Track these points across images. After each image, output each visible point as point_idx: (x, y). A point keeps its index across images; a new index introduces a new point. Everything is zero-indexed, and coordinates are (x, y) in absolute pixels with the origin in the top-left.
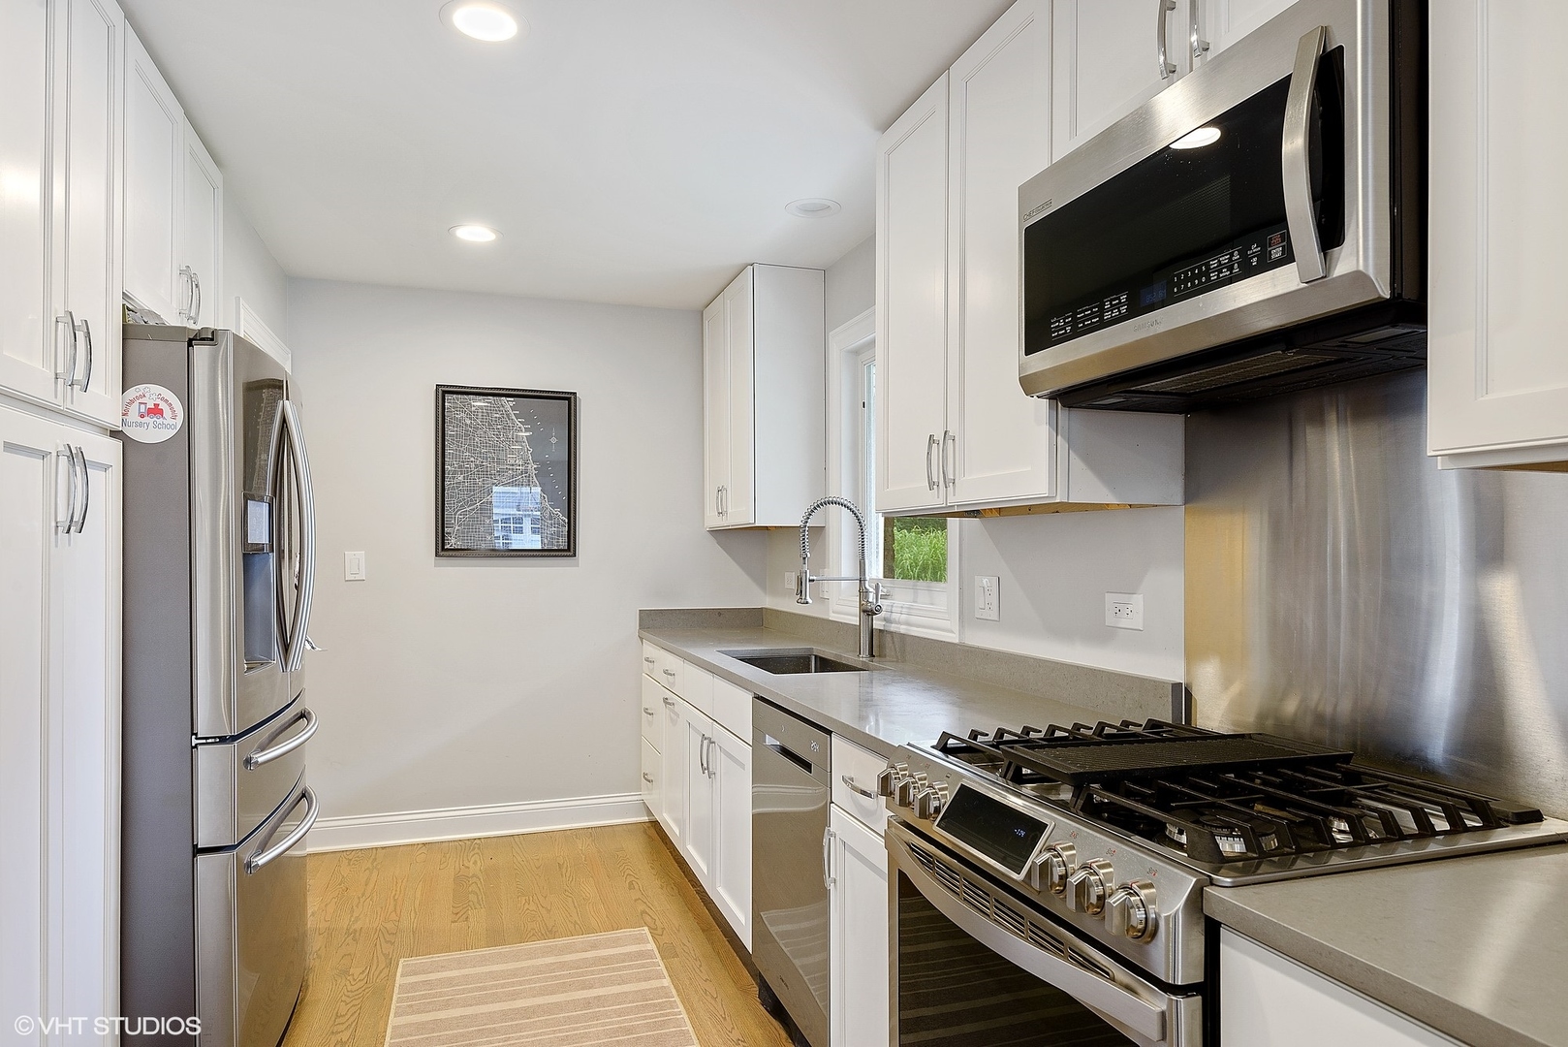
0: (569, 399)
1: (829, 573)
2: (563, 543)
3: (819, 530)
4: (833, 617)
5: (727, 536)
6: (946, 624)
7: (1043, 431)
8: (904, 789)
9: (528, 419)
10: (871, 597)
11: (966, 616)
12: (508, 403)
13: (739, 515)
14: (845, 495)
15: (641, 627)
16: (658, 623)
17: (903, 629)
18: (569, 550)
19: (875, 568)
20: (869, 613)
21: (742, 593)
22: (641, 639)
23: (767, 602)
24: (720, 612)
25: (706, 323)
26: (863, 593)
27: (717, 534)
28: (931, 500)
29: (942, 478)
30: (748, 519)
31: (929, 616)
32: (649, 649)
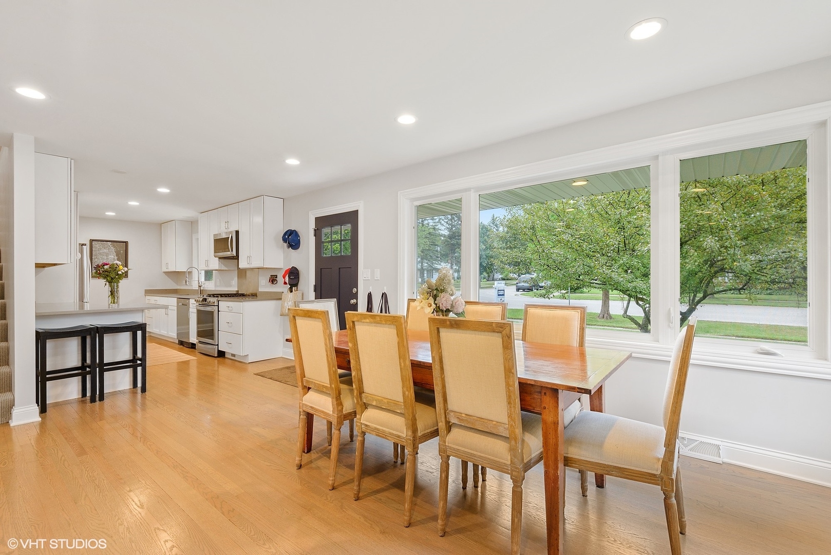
0: (126, 243)
1: (193, 280)
3: (190, 273)
4: (193, 289)
5: (168, 273)
6: (212, 287)
7: (218, 262)
8: (198, 300)
9: (115, 247)
10: (201, 284)
11: (214, 286)
12: (110, 243)
13: (172, 268)
14: (196, 267)
15: (145, 293)
16: (149, 292)
17: (206, 289)
18: (126, 276)
19: (202, 280)
21: (172, 286)
22: (145, 296)
23: (178, 287)
24: (166, 290)
25: (162, 229)
26: (199, 283)
27: (165, 273)
28: (206, 269)
29: (207, 266)
30: (175, 270)
31: (210, 286)
32: (148, 297)
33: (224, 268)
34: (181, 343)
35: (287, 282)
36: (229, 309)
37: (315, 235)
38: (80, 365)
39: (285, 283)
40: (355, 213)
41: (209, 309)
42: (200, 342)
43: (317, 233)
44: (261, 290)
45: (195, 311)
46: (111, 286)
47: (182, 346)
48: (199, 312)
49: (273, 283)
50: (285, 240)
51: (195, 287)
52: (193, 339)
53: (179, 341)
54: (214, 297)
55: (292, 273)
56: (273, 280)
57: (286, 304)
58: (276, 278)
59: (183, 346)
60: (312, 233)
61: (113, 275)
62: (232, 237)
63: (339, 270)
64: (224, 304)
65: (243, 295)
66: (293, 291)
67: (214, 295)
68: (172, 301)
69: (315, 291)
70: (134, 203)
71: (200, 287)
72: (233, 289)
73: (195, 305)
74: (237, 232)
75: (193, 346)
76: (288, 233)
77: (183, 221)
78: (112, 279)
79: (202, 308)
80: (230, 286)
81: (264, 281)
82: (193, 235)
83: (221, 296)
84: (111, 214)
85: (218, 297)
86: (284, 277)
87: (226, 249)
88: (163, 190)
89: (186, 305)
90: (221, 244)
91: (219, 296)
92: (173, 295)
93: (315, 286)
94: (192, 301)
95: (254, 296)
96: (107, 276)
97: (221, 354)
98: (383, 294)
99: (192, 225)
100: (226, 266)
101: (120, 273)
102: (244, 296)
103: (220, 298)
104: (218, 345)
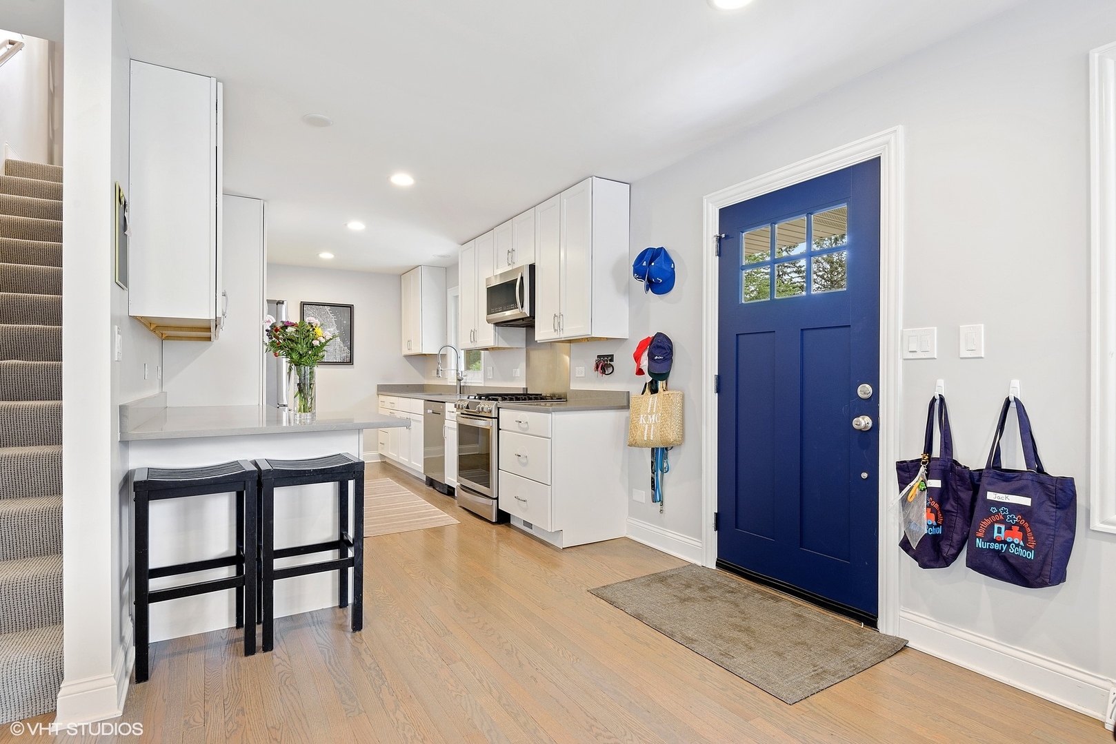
0: (351, 307)
1: (449, 368)
2: (348, 360)
3: (444, 356)
4: (449, 384)
5: (410, 357)
6: (480, 381)
7: (493, 331)
8: (459, 406)
9: (335, 314)
10: (460, 375)
11: (485, 379)
12: (328, 308)
13: (416, 350)
14: (453, 345)
15: (378, 390)
16: (384, 389)
17: (469, 385)
18: (350, 362)
19: (462, 367)
20: (459, 380)
21: (416, 379)
22: (378, 395)
23: (426, 382)
24: (408, 386)
25: (402, 280)
26: (458, 374)
27: (407, 357)
28: (471, 346)
29: (474, 340)
30: (419, 352)
31: (477, 379)
32: (382, 398)
33: (503, 344)
34: (431, 483)
35: (645, 369)
36: (519, 427)
37: (719, 254)
38: (234, 553)
39: (640, 372)
40: (871, 168)
41: (481, 423)
42: (464, 488)
43: (727, 246)
44: (575, 386)
45: (455, 425)
46: (299, 372)
47: (431, 489)
48: (461, 428)
49: (604, 372)
50: (639, 272)
51: (451, 380)
52: (451, 477)
53: (427, 478)
54: (489, 400)
55: (658, 347)
56: (604, 365)
57: (642, 420)
58: (612, 360)
59: (434, 488)
60: (711, 246)
61: (301, 348)
62: (522, 278)
63: (802, 335)
64: (510, 416)
65: (538, 397)
66: (660, 389)
67: (489, 397)
68: (416, 406)
69: (719, 390)
70: (356, 226)
71: (460, 380)
72: (518, 384)
73: (454, 415)
74: (532, 268)
75: (450, 492)
76: (649, 256)
77: (432, 267)
78: (301, 356)
79: (468, 422)
80: (512, 379)
81: (582, 368)
82: (448, 290)
83: (504, 399)
84: (326, 256)
85: (497, 400)
86: (637, 358)
87: (511, 304)
88: (402, 180)
89: (439, 414)
90: (502, 294)
91: (500, 398)
92: (418, 395)
93: (719, 379)
94: (449, 407)
95: (558, 399)
96: (292, 349)
97: (504, 518)
98: (1008, 402)
99: (447, 271)
100: (505, 339)
101: (316, 343)
102: (542, 399)
103: (501, 403)
104: (497, 499)
